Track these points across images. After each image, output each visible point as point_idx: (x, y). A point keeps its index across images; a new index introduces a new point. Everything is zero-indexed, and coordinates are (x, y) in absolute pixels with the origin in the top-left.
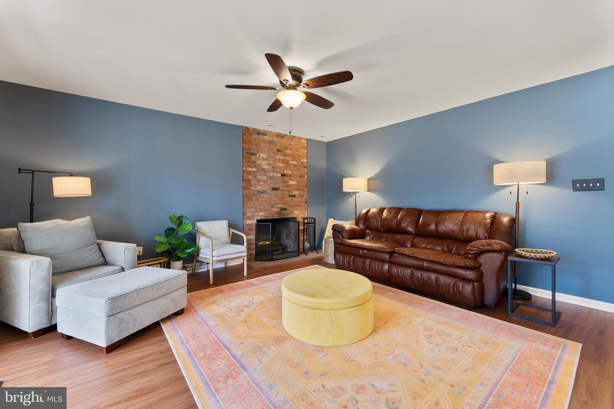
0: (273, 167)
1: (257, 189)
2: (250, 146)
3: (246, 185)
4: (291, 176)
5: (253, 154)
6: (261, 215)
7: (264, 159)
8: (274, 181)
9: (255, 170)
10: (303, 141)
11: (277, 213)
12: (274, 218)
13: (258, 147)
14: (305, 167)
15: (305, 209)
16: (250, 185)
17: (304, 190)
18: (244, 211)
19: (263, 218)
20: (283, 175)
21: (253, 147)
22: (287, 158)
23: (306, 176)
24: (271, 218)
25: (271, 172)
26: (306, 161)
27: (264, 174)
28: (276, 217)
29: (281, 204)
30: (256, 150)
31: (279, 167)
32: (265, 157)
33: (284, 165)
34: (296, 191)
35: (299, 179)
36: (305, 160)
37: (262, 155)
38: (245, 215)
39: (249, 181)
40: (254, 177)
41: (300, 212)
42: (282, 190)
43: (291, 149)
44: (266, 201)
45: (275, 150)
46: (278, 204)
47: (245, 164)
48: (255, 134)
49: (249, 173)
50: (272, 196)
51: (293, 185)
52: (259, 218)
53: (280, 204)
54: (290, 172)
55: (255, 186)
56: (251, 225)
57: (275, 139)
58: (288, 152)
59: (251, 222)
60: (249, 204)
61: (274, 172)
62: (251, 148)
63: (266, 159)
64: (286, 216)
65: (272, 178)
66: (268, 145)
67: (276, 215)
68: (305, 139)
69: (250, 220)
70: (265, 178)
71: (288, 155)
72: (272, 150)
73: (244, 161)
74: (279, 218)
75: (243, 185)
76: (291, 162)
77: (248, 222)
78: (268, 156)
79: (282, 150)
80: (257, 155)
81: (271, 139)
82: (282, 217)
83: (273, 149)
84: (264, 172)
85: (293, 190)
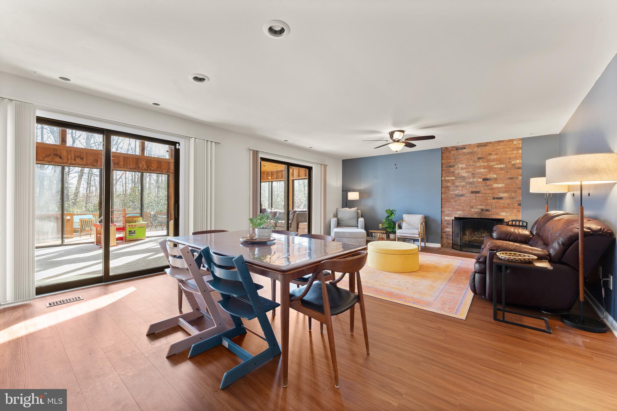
0: (473, 174)
1: (455, 193)
2: (449, 161)
3: (445, 190)
4: (496, 179)
5: (452, 166)
6: (459, 214)
7: (462, 169)
8: (474, 186)
9: (453, 178)
10: (515, 142)
11: (476, 213)
12: (473, 217)
13: (456, 160)
14: (519, 168)
15: (519, 211)
16: (449, 190)
17: (516, 192)
18: (442, 210)
19: (461, 216)
20: (485, 180)
21: (452, 161)
22: (491, 163)
23: (520, 178)
24: (469, 216)
25: (470, 178)
26: (521, 162)
27: (462, 181)
28: (476, 216)
29: (482, 206)
30: (455, 163)
31: (481, 173)
32: (464, 166)
33: (487, 171)
34: (503, 193)
35: (509, 181)
36: (518, 161)
37: (460, 166)
38: (444, 212)
39: (447, 187)
40: (452, 184)
41: (509, 214)
42: (483, 193)
43: (497, 154)
44: (464, 203)
45: (476, 159)
46: (478, 205)
47: (444, 175)
48: (454, 150)
49: (448, 181)
50: (471, 198)
51: (498, 188)
52: (457, 216)
53: (480, 205)
54: (495, 176)
55: (454, 190)
56: (449, 220)
57: (476, 149)
58: (492, 157)
59: (449, 219)
60: (447, 204)
61: (474, 177)
62: (450, 163)
63: (465, 168)
64: (489, 217)
65: (471, 183)
66: (467, 156)
67: (476, 215)
68: (520, 139)
69: (448, 216)
70: (463, 183)
71: (493, 160)
72: (471, 159)
73: (444, 173)
74: (479, 217)
75: (442, 190)
76: (496, 166)
77: (446, 218)
78: (467, 165)
79: (484, 158)
80: (456, 167)
81: (471, 151)
82: (483, 217)
83: (473, 159)
84: (463, 179)
85: (499, 192)
